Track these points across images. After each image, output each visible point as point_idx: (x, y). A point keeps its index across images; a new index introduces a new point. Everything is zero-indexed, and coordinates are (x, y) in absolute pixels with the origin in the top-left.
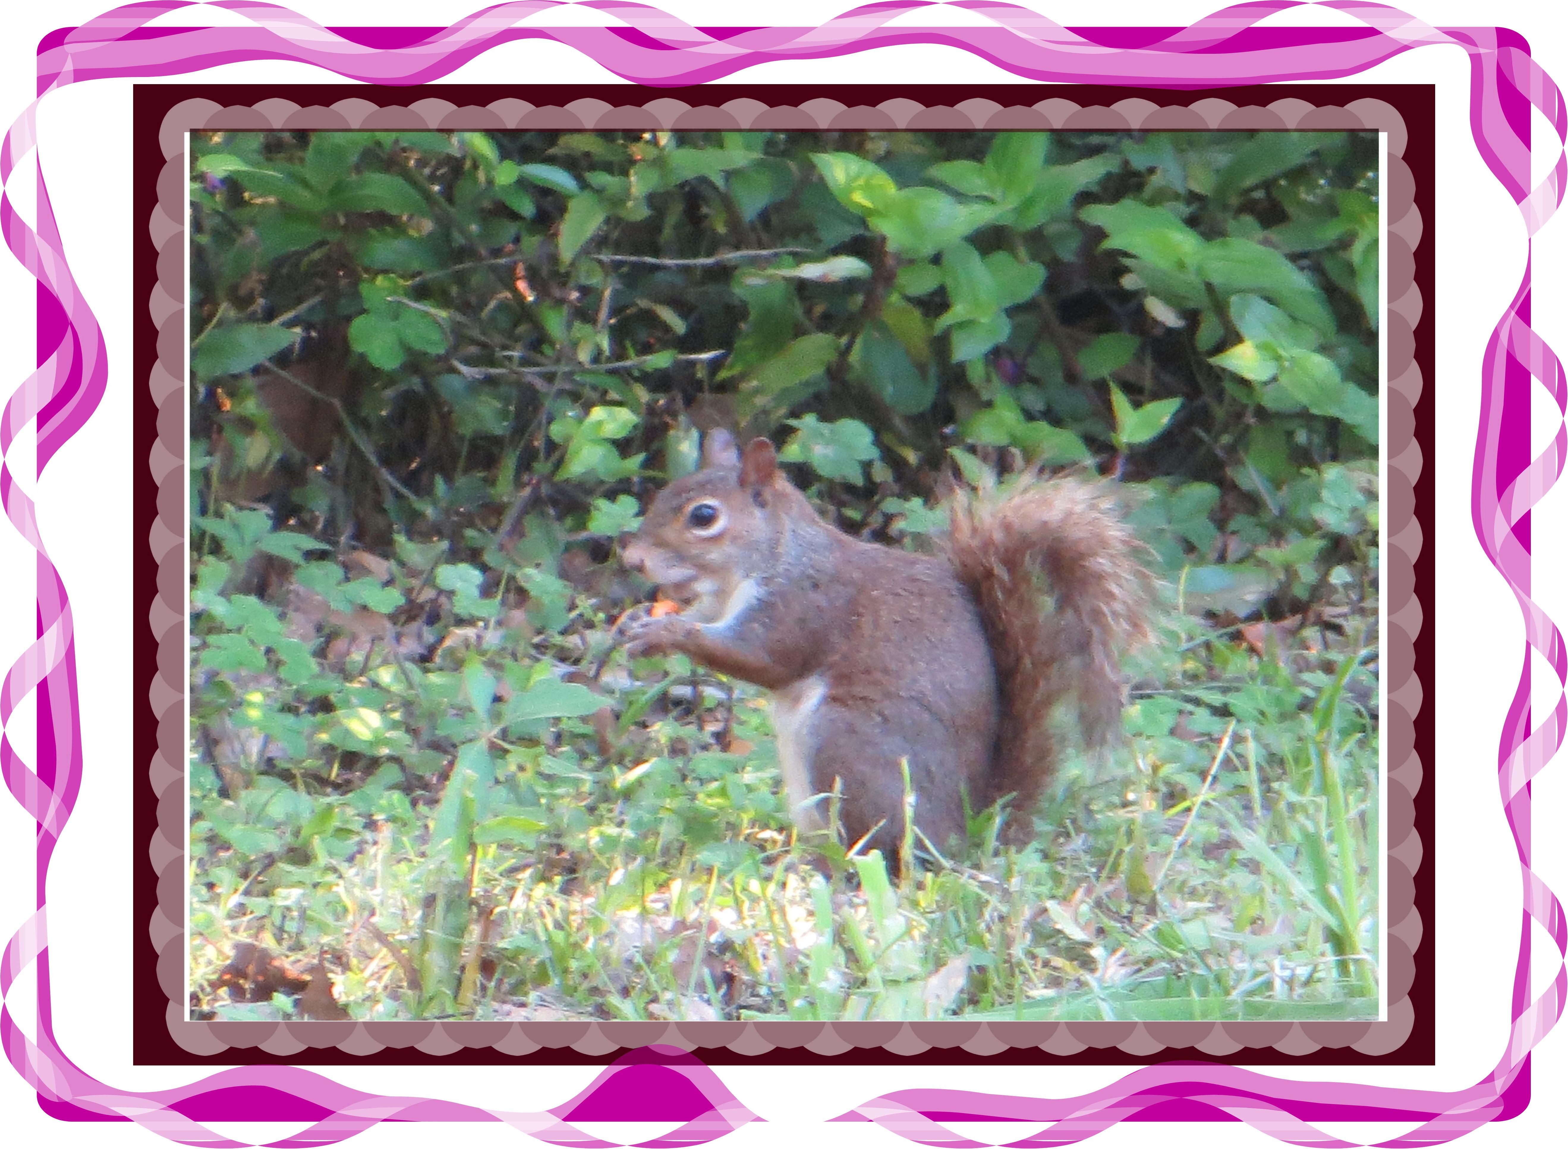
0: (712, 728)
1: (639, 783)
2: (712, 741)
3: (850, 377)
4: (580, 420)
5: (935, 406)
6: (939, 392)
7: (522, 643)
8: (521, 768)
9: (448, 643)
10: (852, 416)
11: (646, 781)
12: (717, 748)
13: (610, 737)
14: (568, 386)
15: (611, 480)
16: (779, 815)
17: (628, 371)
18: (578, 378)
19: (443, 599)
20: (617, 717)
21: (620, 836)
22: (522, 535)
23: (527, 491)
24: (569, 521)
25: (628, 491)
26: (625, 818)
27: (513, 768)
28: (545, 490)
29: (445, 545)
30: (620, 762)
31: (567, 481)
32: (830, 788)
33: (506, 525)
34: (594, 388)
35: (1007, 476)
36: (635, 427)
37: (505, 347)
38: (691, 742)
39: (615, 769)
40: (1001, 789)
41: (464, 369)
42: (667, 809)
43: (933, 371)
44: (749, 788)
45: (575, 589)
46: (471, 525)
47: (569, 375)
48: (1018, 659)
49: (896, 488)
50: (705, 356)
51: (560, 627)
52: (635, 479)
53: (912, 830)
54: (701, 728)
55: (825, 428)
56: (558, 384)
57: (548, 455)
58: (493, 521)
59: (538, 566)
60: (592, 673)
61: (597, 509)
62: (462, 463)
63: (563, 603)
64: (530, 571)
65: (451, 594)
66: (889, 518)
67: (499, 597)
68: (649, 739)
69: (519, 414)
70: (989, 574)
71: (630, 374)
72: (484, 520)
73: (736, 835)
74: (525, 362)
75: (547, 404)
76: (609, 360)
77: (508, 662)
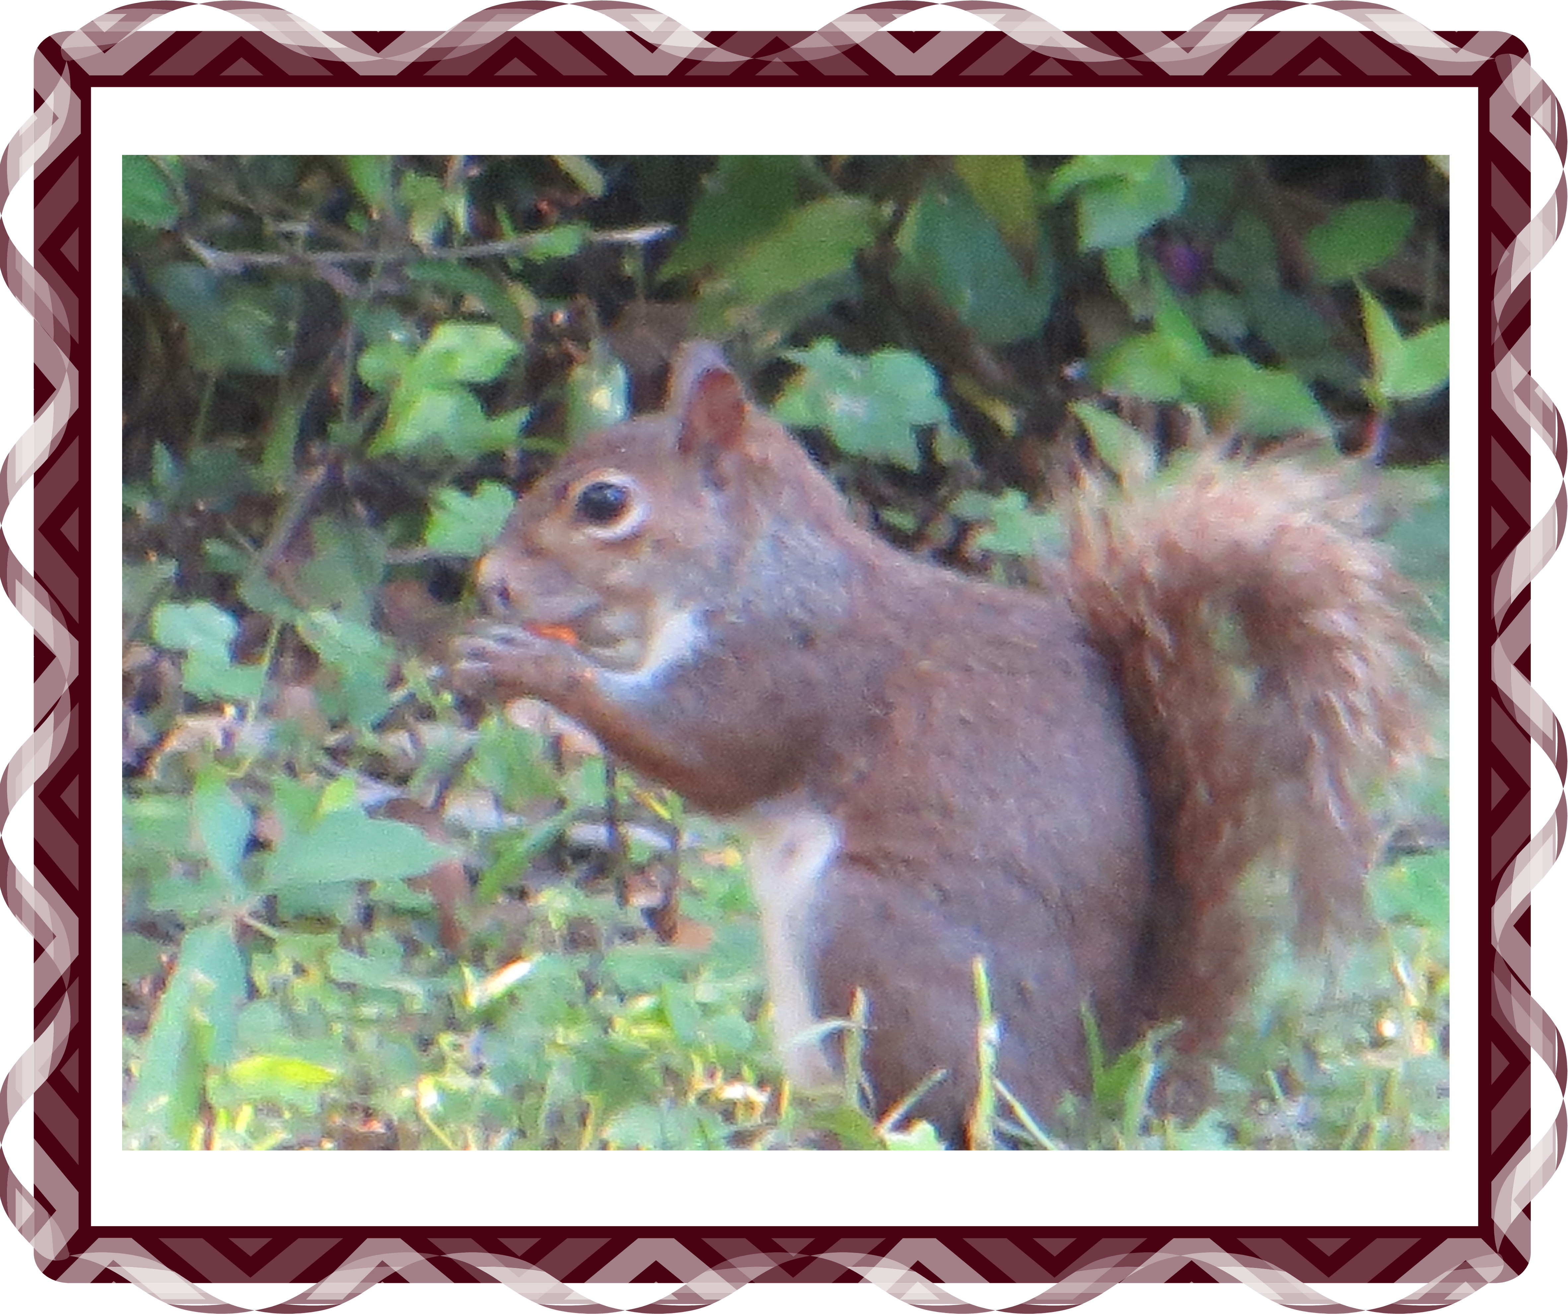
0: (642, 900)
1: (511, 997)
2: (644, 924)
3: (899, 275)
4: (413, 348)
5: (1049, 329)
6: (1056, 306)
7: (305, 747)
8: (300, 970)
9: (174, 744)
10: (899, 345)
11: (521, 994)
12: (651, 935)
13: (462, 914)
14: (391, 287)
15: (467, 455)
16: (759, 1057)
17: (500, 261)
18: (410, 272)
19: (166, 666)
20: (474, 878)
21: (473, 1092)
22: (308, 552)
23: (318, 475)
24: (393, 529)
25: (499, 476)
26: (484, 1061)
27: (285, 968)
28: (349, 471)
29: (169, 569)
30: (478, 960)
31: (390, 457)
32: (847, 1013)
33: (281, 533)
34: (439, 290)
35: (1176, 455)
36: (513, 362)
37: (282, 216)
38: (604, 928)
39: (468, 973)
40: (1152, 1017)
41: (208, 255)
42: (560, 1046)
43: (1047, 267)
44: (706, 1009)
45: (402, 649)
46: (219, 533)
47: (394, 269)
48: (1186, 786)
49: (977, 473)
50: (639, 235)
51: (374, 717)
52: (512, 454)
53: (994, 1087)
54: (623, 899)
55: (851, 365)
56: (377, 283)
57: (356, 410)
58: (256, 527)
59: (336, 607)
60: (429, 801)
61: (442, 506)
62: (200, 424)
63: (380, 675)
64: (322, 617)
65: (179, 656)
66: (964, 528)
67: (266, 663)
68: (530, 920)
69: (303, 337)
70: (1137, 633)
71: (505, 267)
72: (243, 527)
73: (682, 1093)
74: (317, 242)
75: (356, 317)
76: (467, 241)
77: (279, 779)
